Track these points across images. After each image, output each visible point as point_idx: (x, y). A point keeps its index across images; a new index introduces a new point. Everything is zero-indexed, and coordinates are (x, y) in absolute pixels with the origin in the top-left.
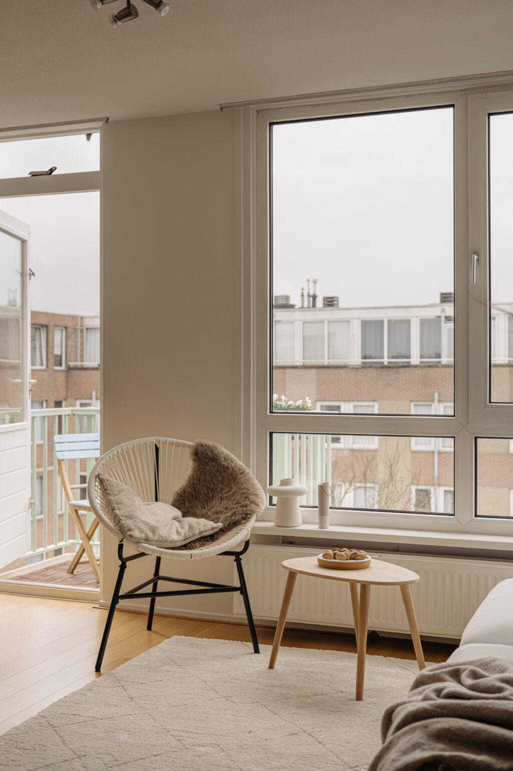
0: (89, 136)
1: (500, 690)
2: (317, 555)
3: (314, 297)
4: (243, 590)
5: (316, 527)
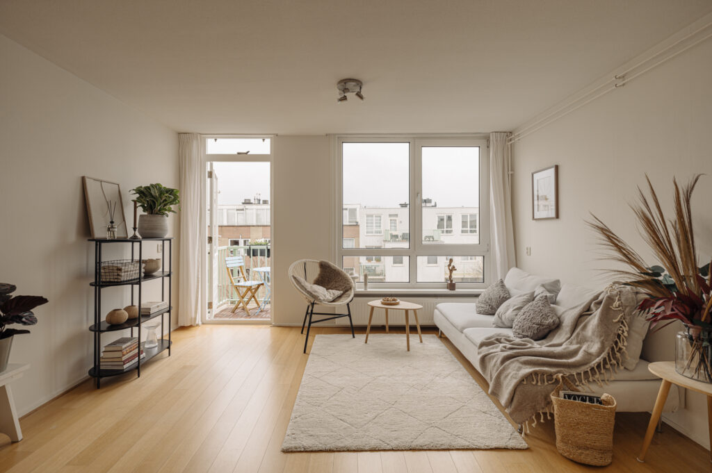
0: (264, 140)
1: (525, 345)
2: (378, 300)
3: (259, 200)
4: (349, 315)
5: (363, 290)
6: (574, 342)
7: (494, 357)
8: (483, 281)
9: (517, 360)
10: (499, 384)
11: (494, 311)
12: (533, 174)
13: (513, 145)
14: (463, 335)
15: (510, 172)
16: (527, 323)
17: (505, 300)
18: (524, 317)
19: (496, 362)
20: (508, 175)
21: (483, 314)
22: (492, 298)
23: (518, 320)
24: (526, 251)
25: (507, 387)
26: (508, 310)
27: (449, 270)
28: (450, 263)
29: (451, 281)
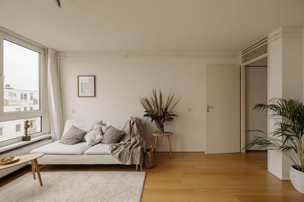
6: (133, 137)
7: (124, 152)
8: (41, 131)
9: (133, 148)
10: (132, 159)
11: (79, 141)
12: (78, 76)
13: (60, 59)
14: (85, 155)
15: (59, 72)
16: (115, 137)
17: (85, 133)
18: (112, 136)
19: (127, 152)
20: (58, 73)
21: (75, 144)
22: (78, 135)
23: (109, 138)
24: (72, 111)
25: (137, 158)
26: (95, 136)
27: (25, 128)
28: (27, 123)
29: (27, 135)
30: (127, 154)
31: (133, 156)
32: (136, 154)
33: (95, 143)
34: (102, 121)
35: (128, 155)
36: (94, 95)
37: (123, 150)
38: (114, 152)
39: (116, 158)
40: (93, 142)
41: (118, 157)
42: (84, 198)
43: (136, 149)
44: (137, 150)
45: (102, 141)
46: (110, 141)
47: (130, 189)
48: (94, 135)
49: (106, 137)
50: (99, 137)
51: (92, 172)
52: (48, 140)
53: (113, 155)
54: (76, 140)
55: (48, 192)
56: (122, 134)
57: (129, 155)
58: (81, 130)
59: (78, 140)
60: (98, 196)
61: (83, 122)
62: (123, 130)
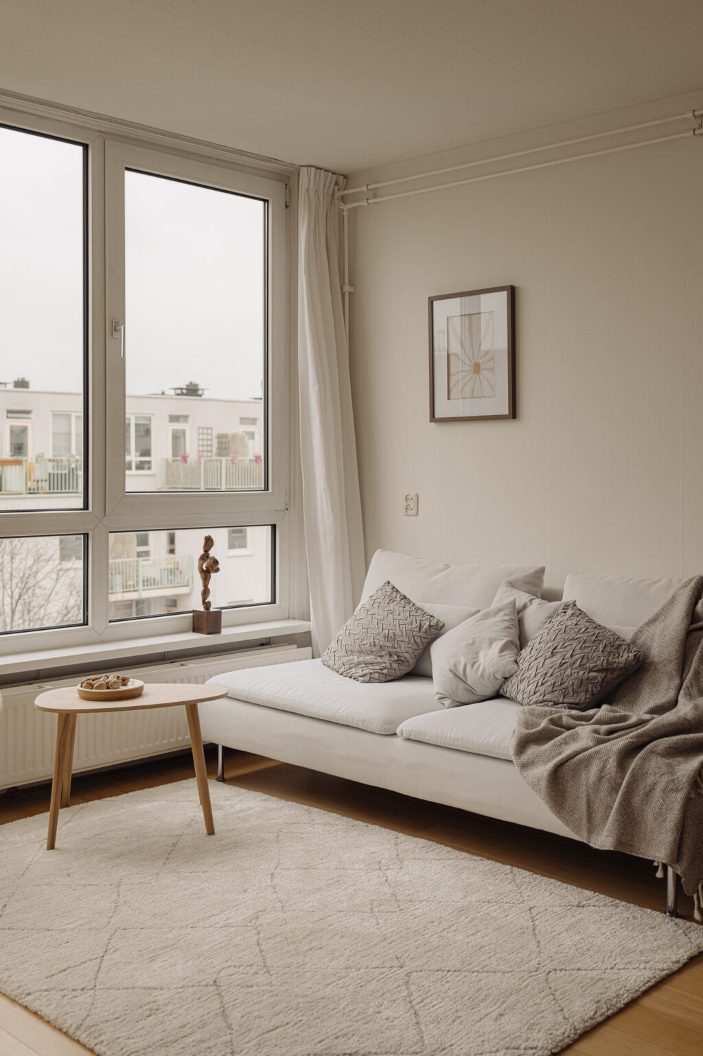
2: (76, 685)
6: (695, 691)
7: (587, 762)
8: (274, 601)
9: (652, 752)
10: (629, 820)
11: (405, 669)
12: (431, 301)
13: (354, 211)
14: (398, 741)
15: (347, 288)
16: (573, 675)
17: (436, 631)
18: (557, 659)
19: (602, 770)
20: (343, 295)
21: (381, 682)
22: (398, 632)
23: (542, 671)
24: (403, 504)
25: (660, 817)
26: (473, 649)
27: (202, 571)
28: (206, 550)
29: (207, 605)
30: (600, 779)
31: (637, 800)
32: (658, 792)
33: (471, 690)
34: (542, 571)
35: (605, 785)
36: (505, 410)
37: (585, 750)
38: (532, 751)
39: (534, 786)
40: (461, 685)
41: (543, 784)
42: (322, 930)
43: (670, 766)
44: (672, 773)
45: (510, 689)
46: (542, 689)
47: (552, 975)
48: (473, 643)
49: (526, 665)
50: (492, 659)
51: (429, 843)
52: (295, 646)
53: (524, 766)
54: (386, 659)
55: (217, 860)
56: (625, 657)
57: (615, 789)
58: (418, 609)
59: (400, 661)
60: (385, 943)
61: (447, 566)
62: (640, 641)
